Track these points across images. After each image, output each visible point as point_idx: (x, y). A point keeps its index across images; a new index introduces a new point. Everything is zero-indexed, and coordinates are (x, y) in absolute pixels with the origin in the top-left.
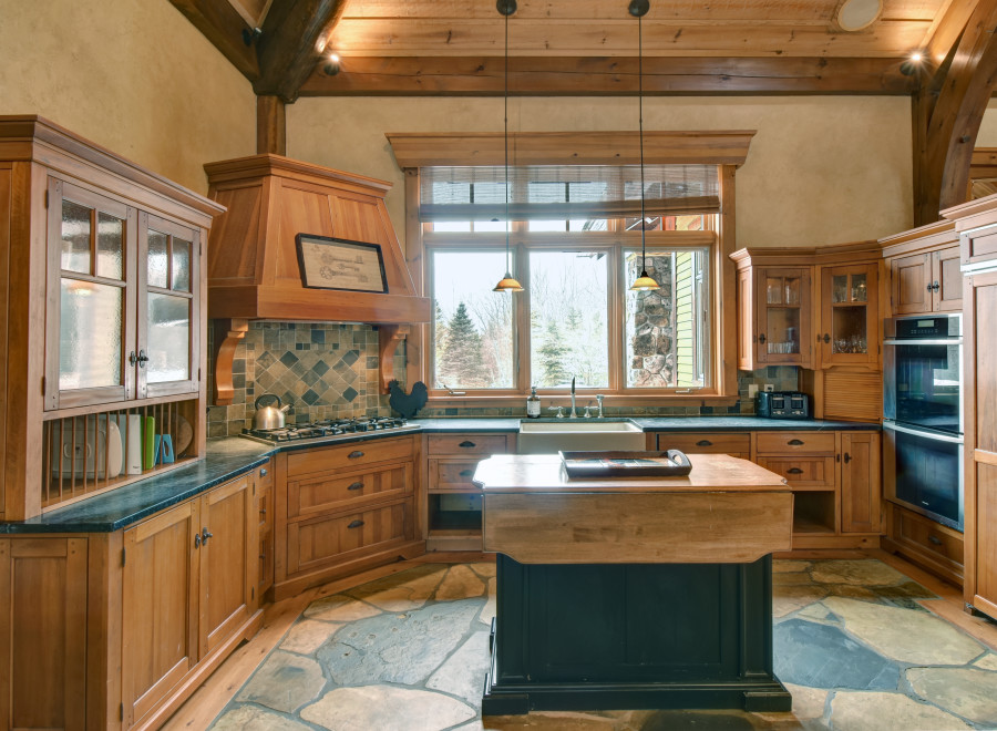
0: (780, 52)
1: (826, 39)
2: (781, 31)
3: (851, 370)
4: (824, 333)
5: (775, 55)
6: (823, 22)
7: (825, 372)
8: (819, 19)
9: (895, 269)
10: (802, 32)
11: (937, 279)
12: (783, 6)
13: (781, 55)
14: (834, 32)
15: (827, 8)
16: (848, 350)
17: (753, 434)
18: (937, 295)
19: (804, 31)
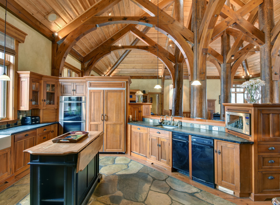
0: (33, 14)
1: (43, 18)
2: (36, 9)
3: (50, 109)
4: (44, 99)
5: (32, 14)
6: (45, 14)
7: (43, 109)
8: (45, 13)
9: (63, 85)
10: (40, 13)
11: (75, 88)
12: (41, 4)
13: (33, 15)
14: (46, 18)
15: (48, 12)
16: (50, 104)
17: (37, 129)
18: (75, 92)
19: (41, 13)
